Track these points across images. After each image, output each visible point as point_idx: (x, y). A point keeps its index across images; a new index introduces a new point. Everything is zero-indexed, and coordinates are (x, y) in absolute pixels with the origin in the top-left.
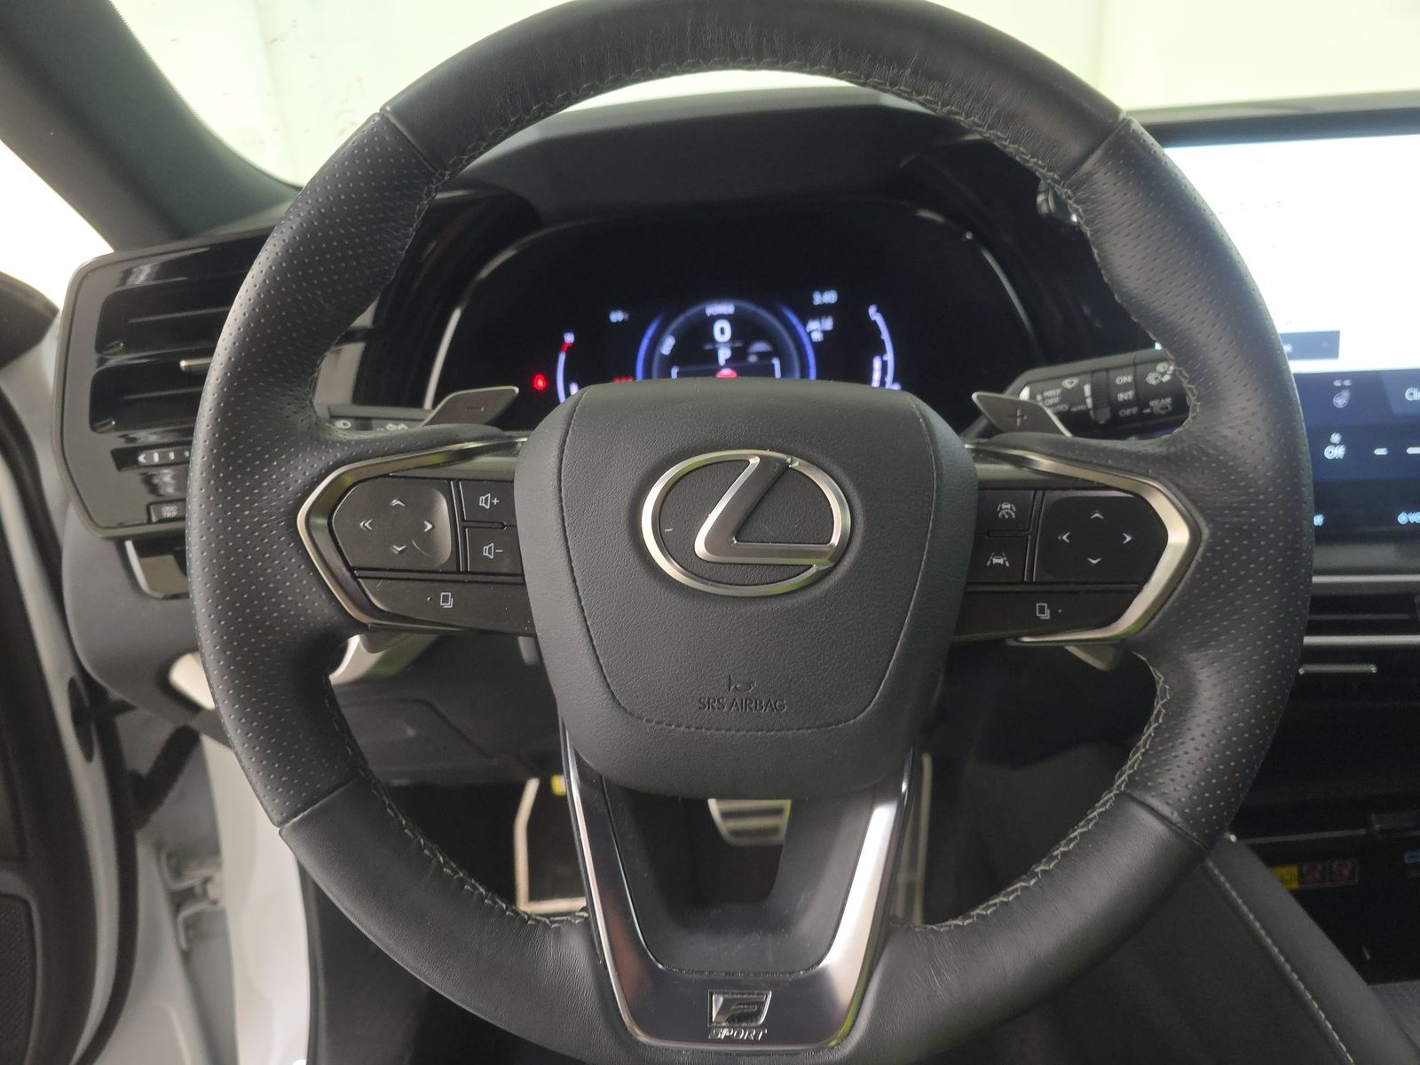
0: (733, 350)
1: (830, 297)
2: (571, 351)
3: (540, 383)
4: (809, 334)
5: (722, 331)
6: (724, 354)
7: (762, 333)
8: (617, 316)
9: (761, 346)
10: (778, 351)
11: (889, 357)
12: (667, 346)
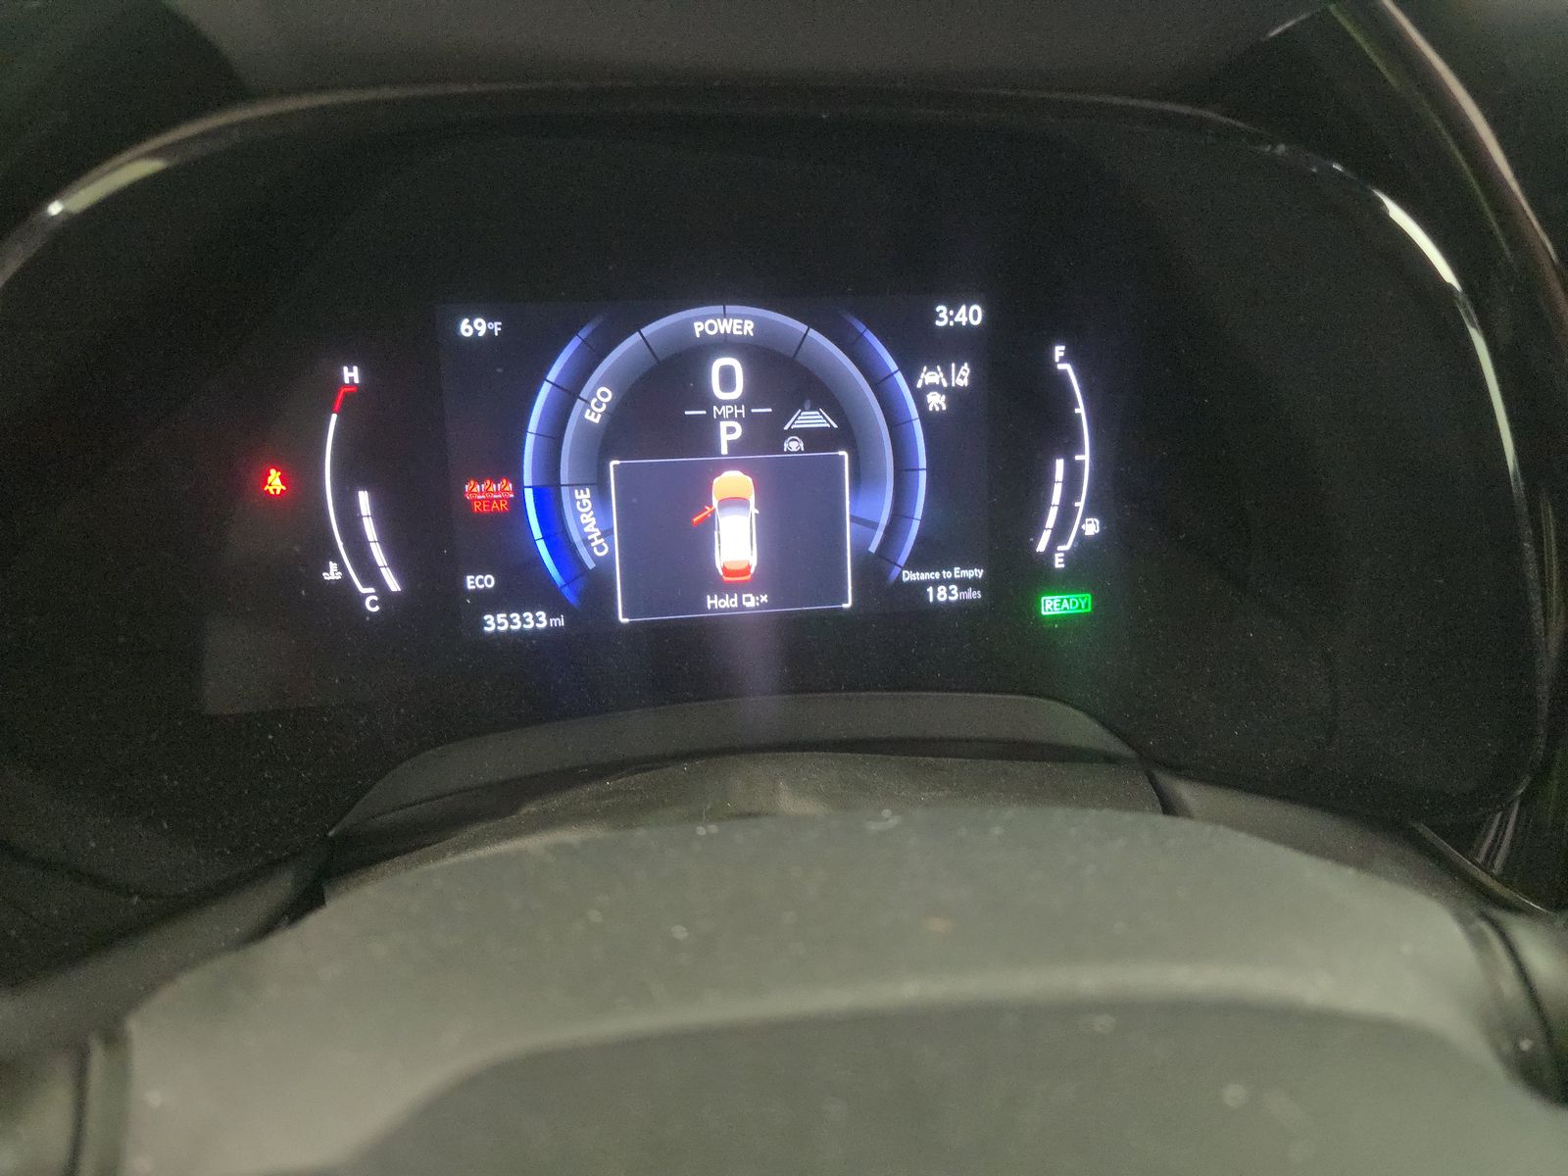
0: (748, 422)
1: (970, 315)
2: (354, 404)
3: (275, 483)
4: (920, 397)
5: (727, 376)
6: (729, 433)
7: (814, 388)
8: (473, 327)
9: (812, 419)
10: (847, 433)
11: (1085, 457)
12: (596, 404)
